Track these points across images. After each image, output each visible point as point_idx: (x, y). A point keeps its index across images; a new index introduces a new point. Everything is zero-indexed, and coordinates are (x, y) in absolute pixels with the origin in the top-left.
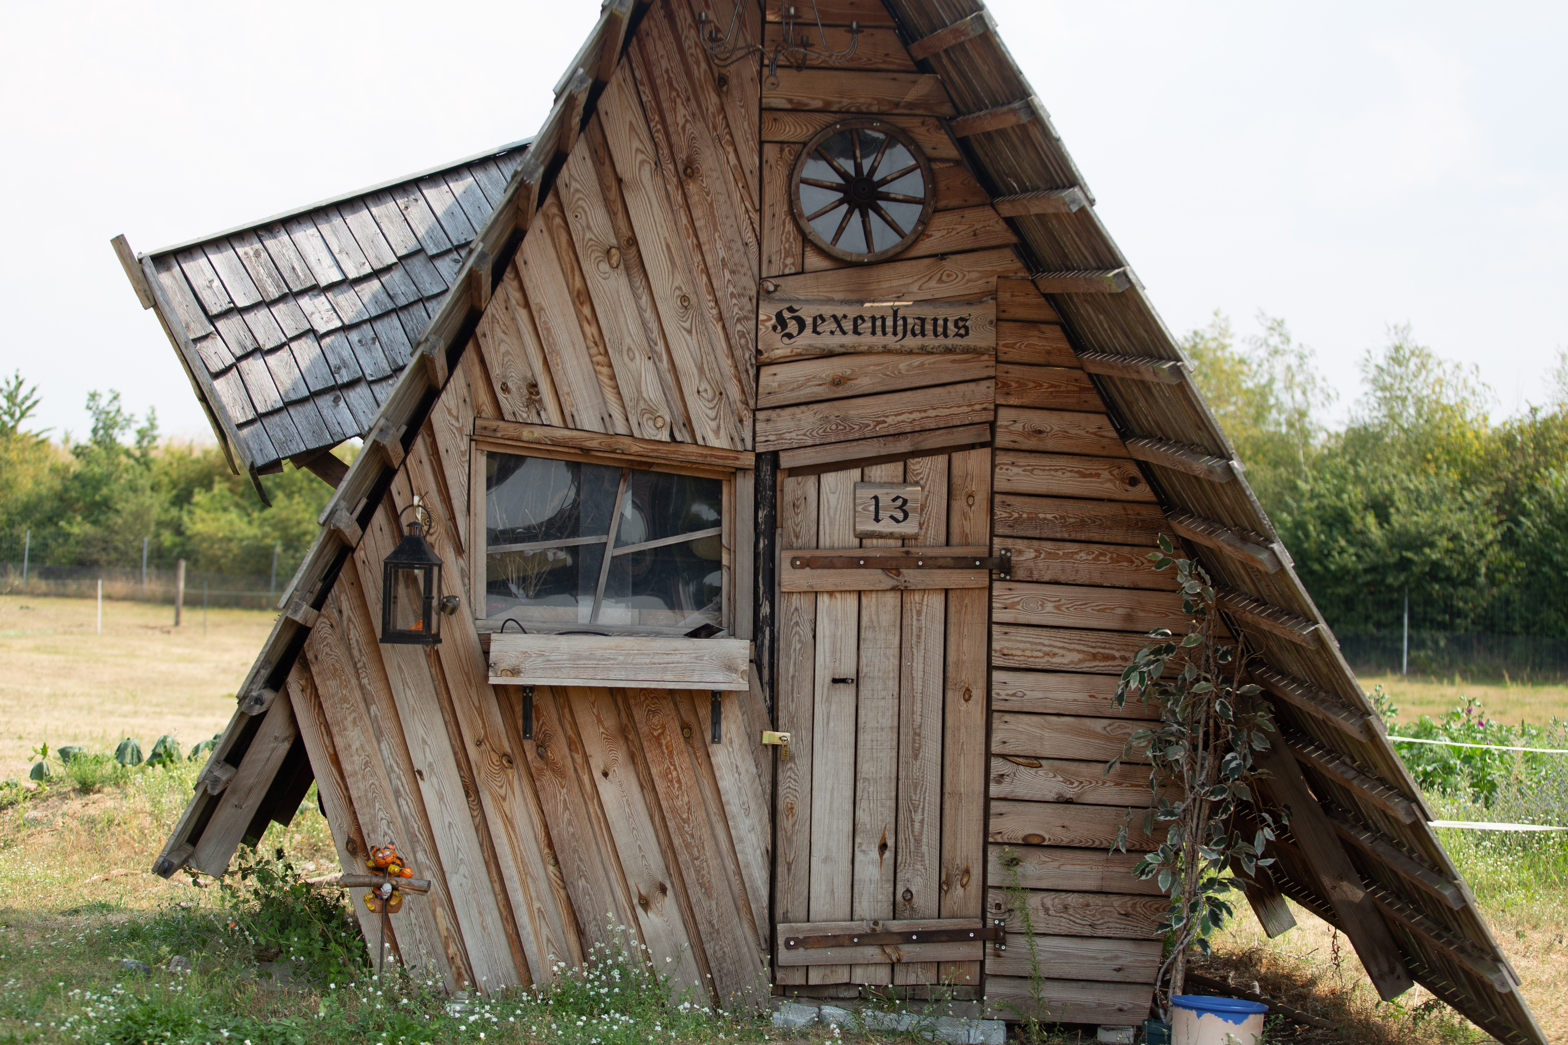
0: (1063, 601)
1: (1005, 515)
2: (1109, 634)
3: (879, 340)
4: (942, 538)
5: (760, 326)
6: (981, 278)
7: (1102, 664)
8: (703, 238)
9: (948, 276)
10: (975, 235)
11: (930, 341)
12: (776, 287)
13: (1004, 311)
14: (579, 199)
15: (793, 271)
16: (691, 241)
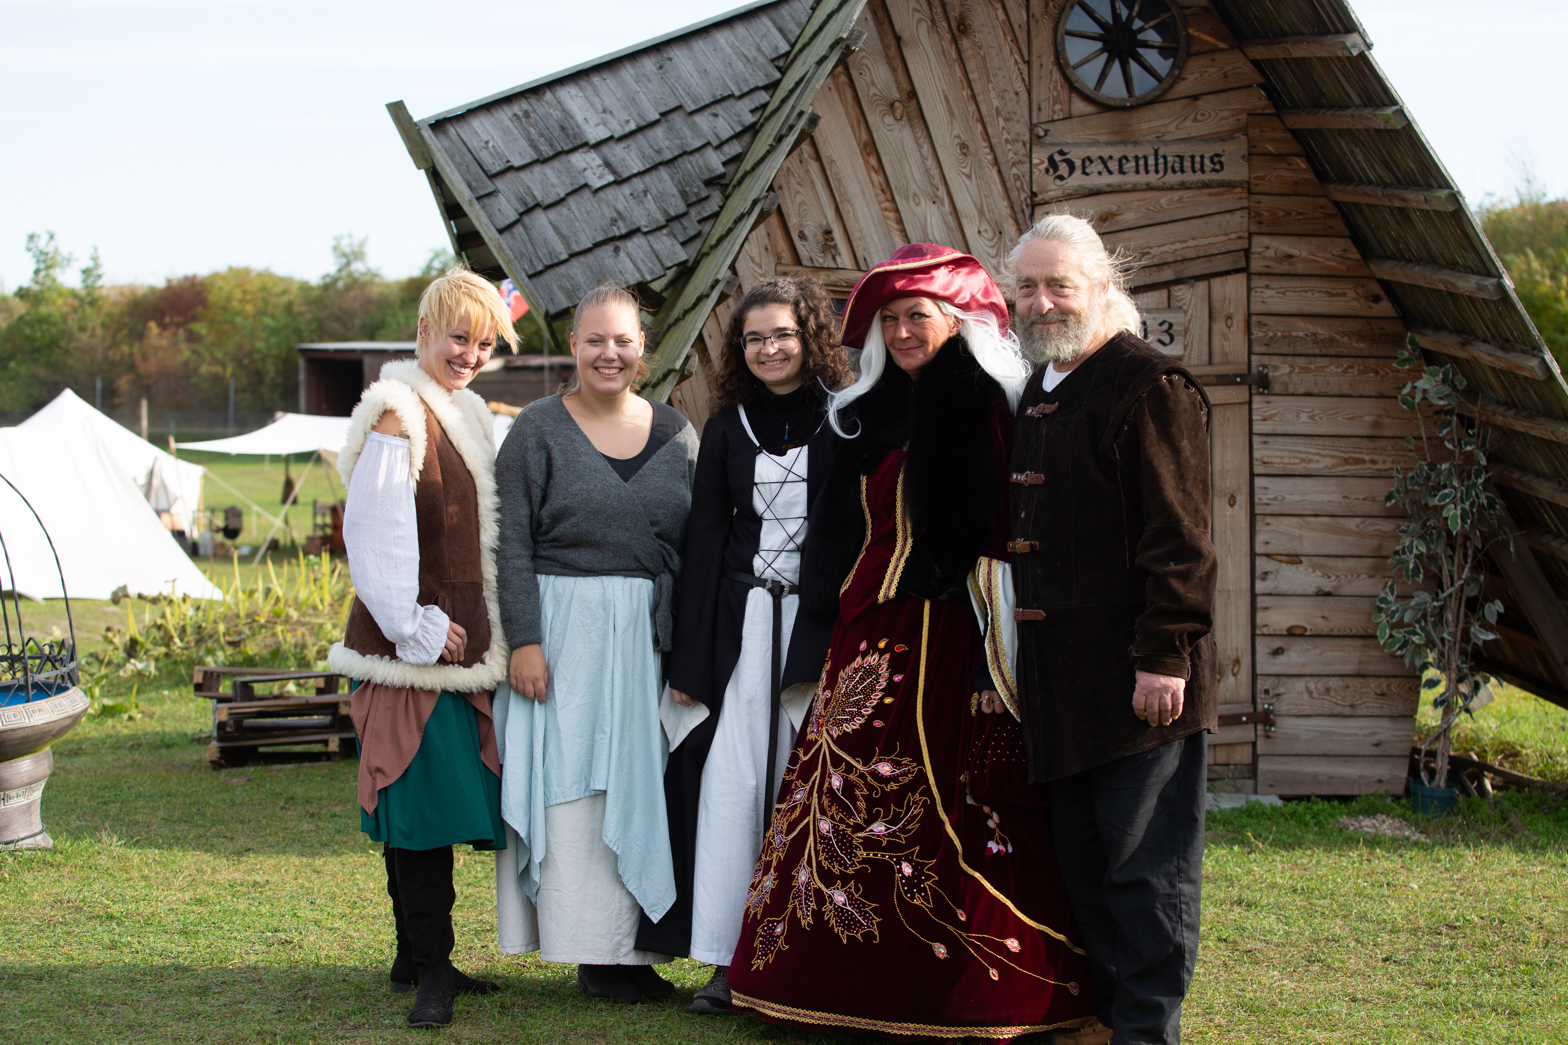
0: (1317, 411)
1: (1261, 334)
2: (1359, 440)
3: (1142, 178)
4: (1205, 358)
5: (1034, 170)
6: (1232, 116)
7: (1354, 467)
8: (977, 89)
9: (1202, 115)
10: (1225, 76)
11: (1189, 177)
12: (1046, 131)
13: (1254, 147)
14: (863, 57)
15: (1061, 117)
16: (966, 92)
